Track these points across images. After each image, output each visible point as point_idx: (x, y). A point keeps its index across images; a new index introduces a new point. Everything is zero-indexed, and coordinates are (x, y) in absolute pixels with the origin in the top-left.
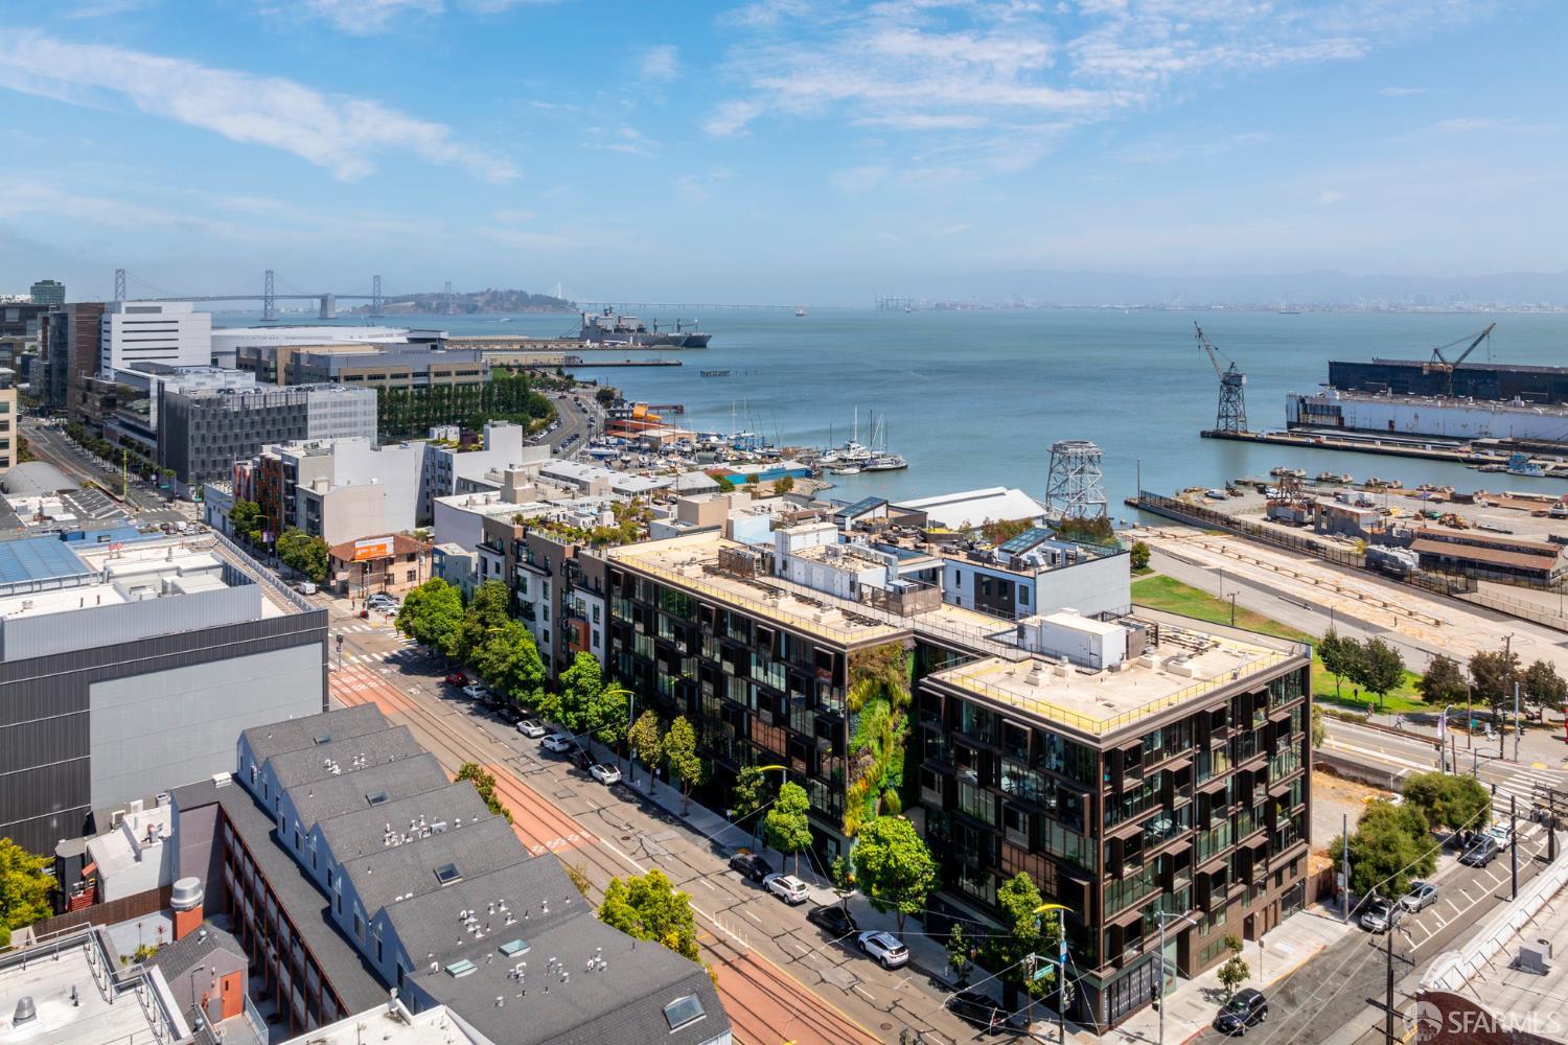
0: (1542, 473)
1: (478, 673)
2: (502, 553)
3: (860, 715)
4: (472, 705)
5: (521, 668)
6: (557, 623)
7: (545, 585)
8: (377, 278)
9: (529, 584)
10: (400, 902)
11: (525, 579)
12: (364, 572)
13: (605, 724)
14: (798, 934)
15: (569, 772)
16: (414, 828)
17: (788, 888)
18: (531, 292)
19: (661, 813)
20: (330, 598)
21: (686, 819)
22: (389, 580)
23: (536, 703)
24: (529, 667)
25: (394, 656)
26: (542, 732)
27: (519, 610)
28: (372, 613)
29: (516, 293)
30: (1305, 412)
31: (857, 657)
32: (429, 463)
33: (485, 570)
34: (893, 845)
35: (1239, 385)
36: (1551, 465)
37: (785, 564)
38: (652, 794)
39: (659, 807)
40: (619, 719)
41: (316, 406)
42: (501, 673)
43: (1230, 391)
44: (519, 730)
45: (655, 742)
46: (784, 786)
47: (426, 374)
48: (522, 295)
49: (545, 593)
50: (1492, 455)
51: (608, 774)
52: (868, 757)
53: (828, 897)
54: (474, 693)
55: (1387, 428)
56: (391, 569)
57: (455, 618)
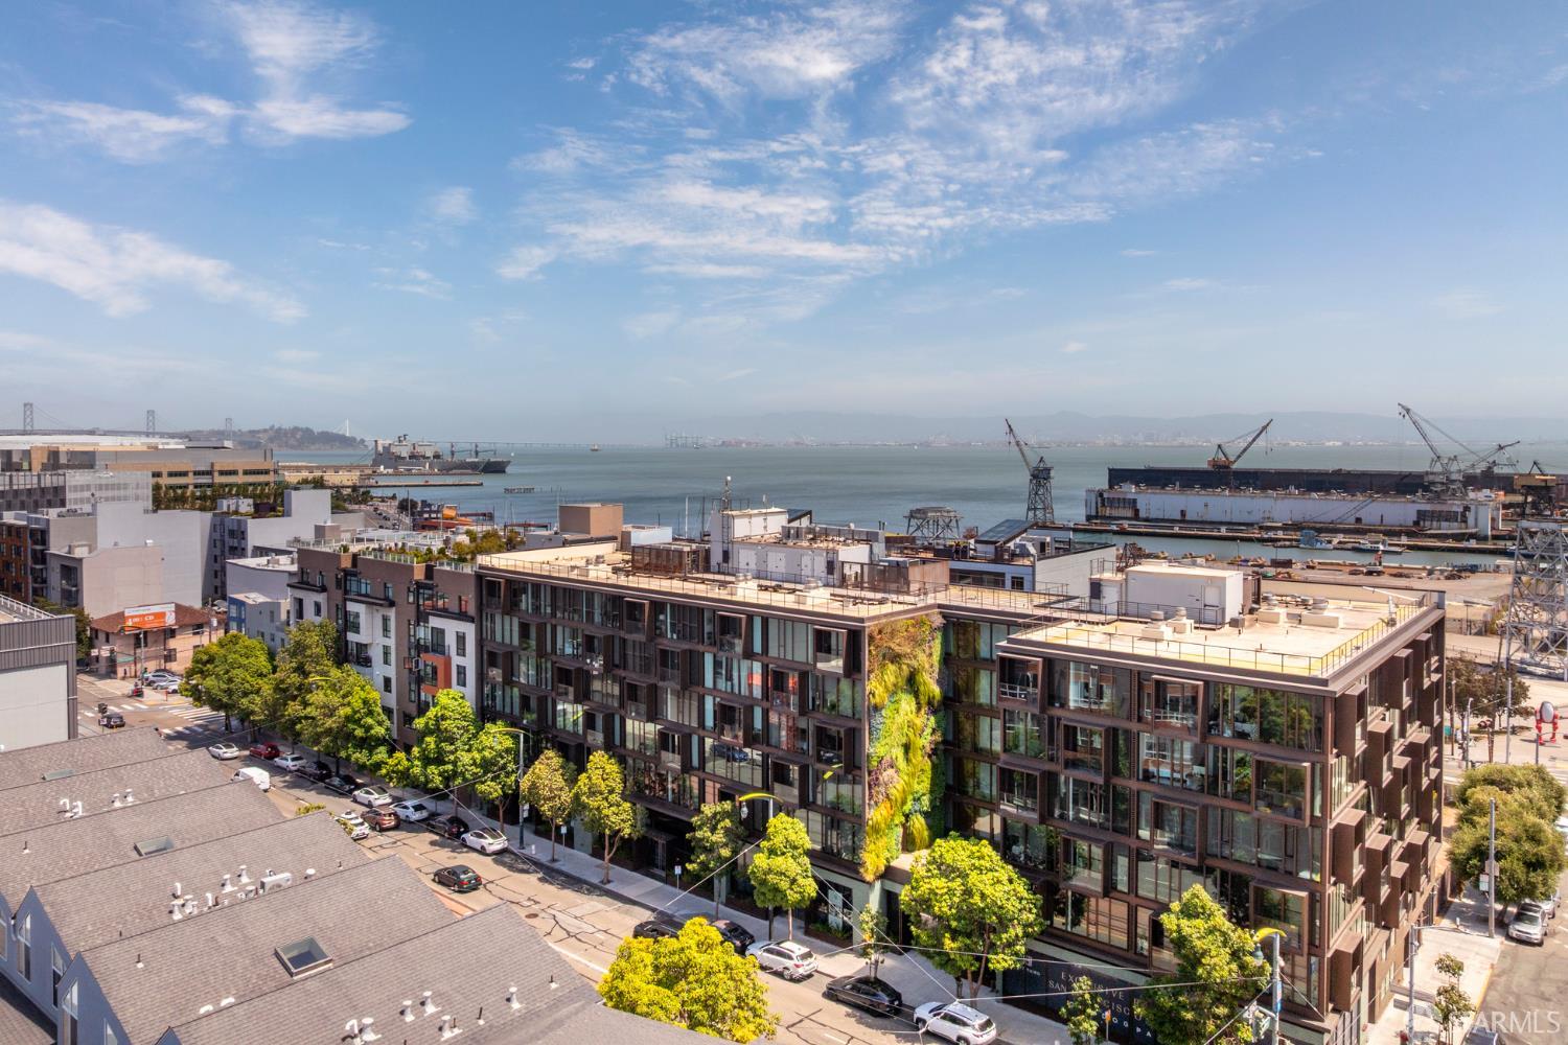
0: (1330, 546)
1: (296, 739)
2: (323, 589)
3: (883, 712)
4: (287, 778)
5: (358, 722)
6: (403, 661)
7: (385, 620)
8: (151, 413)
9: (363, 620)
10: (208, 1015)
11: (357, 615)
12: (137, 645)
13: (485, 773)
14: (818, 1017)
15: (433, 843)
16: (228, 889)
17: (790, 958)
18: (317, 429)
19: (573, 882)
20: (91, 679)
21: (609, 887)
22: (170, 657)
23: (378, 766)
24: (370, 721)
25: (177, 732)
26: (389, 800)
27: (347, 654)
28: (147, 691)
29: (301, 430)
30: (1103, 505)
31: (880, 632)
32: (217, 536)
33: (300, 615)
34: (974, 877)
35: (1048, 478)
36: (1335, 541)
37: (726, 556)
38: (554, 860)
39: (567, 876)
40: (504, 767)
41: (75, 489)
42: (329, 731)
43: (1039, 485)
44: (355, 801)
45: (561, 789)
46: (772, 820)
47: (209, 473)
48: (308, 431)
49: (386, 630)
50: (1280, 534)
51: (491, 840)
52: (891, 772)
53: (845, 965)
54: (290, 763)
55: (1179, 517)
56: (172, 643)
57: (261, 675)
